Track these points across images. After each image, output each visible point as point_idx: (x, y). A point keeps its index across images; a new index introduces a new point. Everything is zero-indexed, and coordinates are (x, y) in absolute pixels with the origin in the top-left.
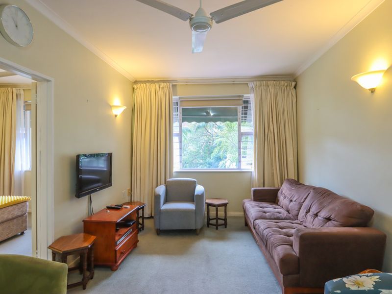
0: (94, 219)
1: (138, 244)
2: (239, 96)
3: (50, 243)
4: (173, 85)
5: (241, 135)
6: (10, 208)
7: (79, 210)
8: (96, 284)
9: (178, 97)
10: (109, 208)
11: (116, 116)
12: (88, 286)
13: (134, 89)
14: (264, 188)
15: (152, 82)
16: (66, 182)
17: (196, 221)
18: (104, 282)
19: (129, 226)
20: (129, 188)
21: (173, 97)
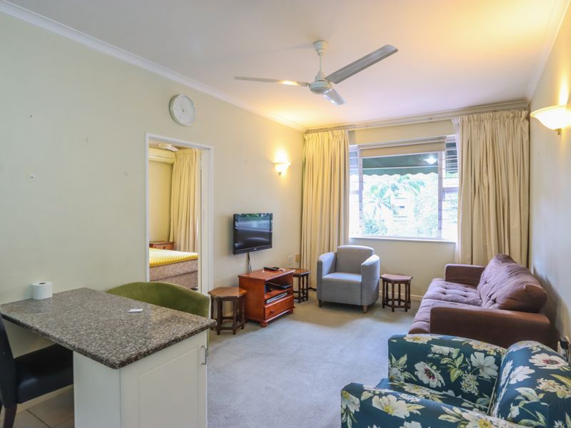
0: (252, 276)
1: (294, 309)
2: (440, 138)
3: (210, 290)
4: (349, 132)
5: (442, 192)
6: (190, 263)
7: (238, 266)
8: (245, 333)
9: (357, 145)
10: (266, 269)
11: (280, 173)
12: (237, 333)
13: (305, 140)
14: (471, 266)
15: (325, 130)
16: (224, 237)
17: (361, 295)
18: (252, 333)
19: (283, 289)
20: (298, 253)
21: (350, 146)
